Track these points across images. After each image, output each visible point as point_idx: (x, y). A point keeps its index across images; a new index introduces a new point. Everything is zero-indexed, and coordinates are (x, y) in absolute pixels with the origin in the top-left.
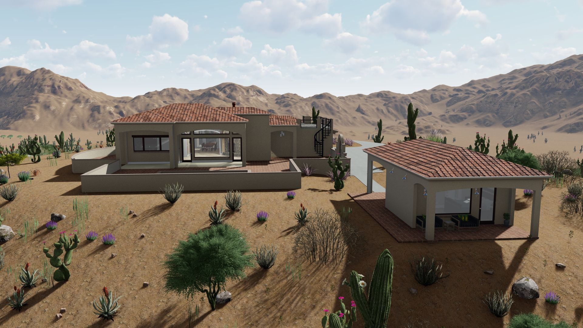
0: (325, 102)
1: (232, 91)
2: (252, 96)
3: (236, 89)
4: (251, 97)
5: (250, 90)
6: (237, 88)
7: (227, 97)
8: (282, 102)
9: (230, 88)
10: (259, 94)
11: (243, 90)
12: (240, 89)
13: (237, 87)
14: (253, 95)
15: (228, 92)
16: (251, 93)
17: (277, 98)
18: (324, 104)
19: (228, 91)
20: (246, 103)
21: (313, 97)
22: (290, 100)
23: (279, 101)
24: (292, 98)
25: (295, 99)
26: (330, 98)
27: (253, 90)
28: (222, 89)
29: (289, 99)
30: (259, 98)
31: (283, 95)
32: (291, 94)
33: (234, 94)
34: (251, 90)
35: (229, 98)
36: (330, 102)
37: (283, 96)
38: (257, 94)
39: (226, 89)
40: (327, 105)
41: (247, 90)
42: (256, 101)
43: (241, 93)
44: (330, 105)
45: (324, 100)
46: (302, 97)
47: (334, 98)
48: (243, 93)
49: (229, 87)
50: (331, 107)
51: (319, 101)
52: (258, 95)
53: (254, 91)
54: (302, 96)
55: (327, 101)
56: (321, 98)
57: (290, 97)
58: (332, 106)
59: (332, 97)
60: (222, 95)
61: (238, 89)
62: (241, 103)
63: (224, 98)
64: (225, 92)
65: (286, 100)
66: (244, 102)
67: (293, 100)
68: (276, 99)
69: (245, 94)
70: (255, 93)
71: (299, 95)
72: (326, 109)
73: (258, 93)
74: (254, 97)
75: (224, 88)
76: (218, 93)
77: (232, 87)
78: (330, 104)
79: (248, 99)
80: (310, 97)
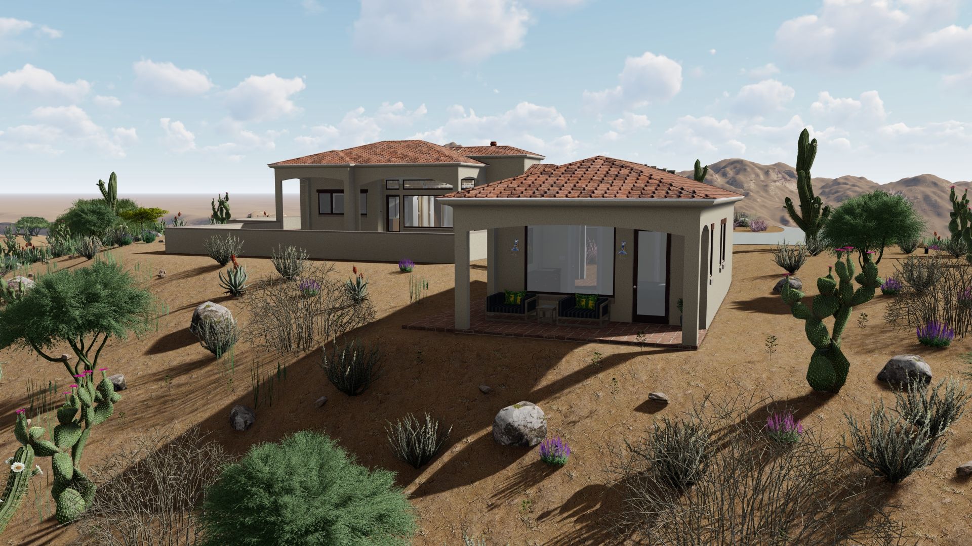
0: (923, 192)
1: (737, 173)
2: (775, 181)
3: (745, 170)
4: (773, 184)
5: (771, 171)
6: (747, 167)
7: (728, 183)
8: (833, 191)
9: (735, 168)
10: (789, 178)
11: (758, 170)
12: (753, 169)
13: (746, 165)
14: (776, 179)
15: (730, 174)
16: (773, 176)
17: (823, 184)
18: (920, 197)
19: (731, 172)
20: (762, 193)
21: (898, 182)
22: (849, 189)
23: (827, 190)
24: (854, 185)
25: (859, 187)
26: (935, 184)
27: (776, 170)
28: (720, 170)
29: (848, 187)
30: (787, 185)
31: (836, 179)
32: (854, 178)
33: (741, 177)
34: (774, 171)
35: (731, 184)
36: (934, 193)
37: (836, 182)
38: (784, 177)
39: (728, 169)
40: (927, 198)
41: (766, 171)
42: (782, 190)
43: (753, 176)
44: (934, 198)
45: (920, 188)
46: (877, 184)
47: (944, 185)
48: (757, 175)
49: (732, 166)
50: (936, 201)
51: (911, 190)
52: (786, 179)
53: (779, 172)
54: (875, 182)
55: (929, 191)
56: (915, 185)
57: (850, 183)
58: (939, 200)
59: (939, 183)
60: (719, 180)
61: (749, 170)
62: (751, 194)
63: (722, 185)
64: (724, 175)
65: (842, 188)
66: (758, 192)
67: (857, 189)
68: (823, 187)
69: (762, 177)
70: (780, 175)
71: (869, 179)
72: (925, 206)
73: (787, 176)
74: (778, 184)
75: (725, 167)
76: (712, 176)
77: (738, 166)
78: (934, 196)
79: (766, 186)
80: (891, 183)
